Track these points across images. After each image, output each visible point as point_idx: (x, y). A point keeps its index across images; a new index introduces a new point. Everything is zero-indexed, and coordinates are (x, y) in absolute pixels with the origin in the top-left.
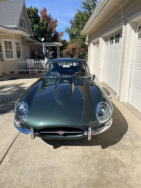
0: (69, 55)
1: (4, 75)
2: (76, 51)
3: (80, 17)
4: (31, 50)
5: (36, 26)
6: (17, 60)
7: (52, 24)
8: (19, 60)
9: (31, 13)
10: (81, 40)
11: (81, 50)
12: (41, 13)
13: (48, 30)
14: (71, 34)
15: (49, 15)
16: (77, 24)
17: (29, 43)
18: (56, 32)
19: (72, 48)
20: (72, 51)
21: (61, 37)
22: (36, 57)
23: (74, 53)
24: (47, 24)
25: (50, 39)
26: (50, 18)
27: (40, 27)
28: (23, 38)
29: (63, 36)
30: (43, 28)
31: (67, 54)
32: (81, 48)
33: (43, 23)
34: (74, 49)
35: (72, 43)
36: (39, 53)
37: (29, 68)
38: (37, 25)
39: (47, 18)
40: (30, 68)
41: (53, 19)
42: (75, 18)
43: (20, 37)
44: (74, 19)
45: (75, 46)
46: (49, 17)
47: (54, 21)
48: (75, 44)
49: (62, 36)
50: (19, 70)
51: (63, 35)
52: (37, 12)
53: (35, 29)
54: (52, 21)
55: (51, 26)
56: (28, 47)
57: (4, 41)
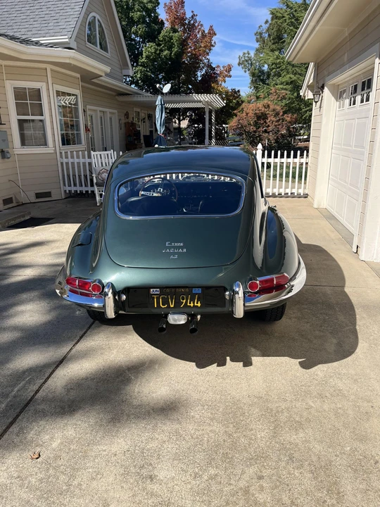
0: (244, 136)
1: (14, 204)
2: (267, 121)
3: (285, 15)
4: (127, 120)
5: (148, 49)
6: (61, 153)
7: (197, 41)
8: (66, 153)
9: (137, 7)
10: (285, 89)
11: (283, 120)
12: (169, 9)
13: (186, 60)
14: (257, 71)
15: (191, 14)
16: (277, 40)
17: (117, 97)
18: (209, 66)
19: (255, 114)
20: (256, 124)
21: (225, 82)
22: (142, 141)
23: (261, 129)
24: (183, 43)
25: (190, 87)
26: (193, 25)
27: (161, 51)
28: (87, 78)
29: (230, 76)
30: (171, 53)
31: (238, 131)
32: (285, 113)
33: (171, 38)
34: (261, 117)
35: (258, 98)
37: (95, 181)
38: (151, 44)
39: (183, 25)
40: (96, 184)
41: (202, 25)
42: (270, 22)
43: (78, 76)
44: (268, 25)
45: (264, 106)
46: (192, 22)
47: (206, 32)
48: (266, 101)
49: (227, 79)
50: (68, 189)
51: (231, 73)
52: (155, 7)
53: (147, 57)
54: (200, 33)
55: (195, 49)
56: (115, 111)
57: (14, 88)
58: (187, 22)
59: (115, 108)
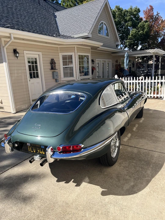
4: (117, 64)
5: (133, 31)
7: (159, 25)
9: (128, 14)
13: (153, 34)
15: (157, 13)
17: (112, 54)
26: (158, 18)
27: (139, 31)
30: (144, 32)
33: (144, 25)
36: (132, 66)
38: (134, 29)
39: (152, 18)
41: (161, 17)
43: (90, 48)
47: (164, 20)
52: (138, 13)
53: (132, 35)
54: (161, 21)
55: (157, 28)
56: (111, 60)
57: (63, 56)
58: (154, 17)
59: (110, 59)
